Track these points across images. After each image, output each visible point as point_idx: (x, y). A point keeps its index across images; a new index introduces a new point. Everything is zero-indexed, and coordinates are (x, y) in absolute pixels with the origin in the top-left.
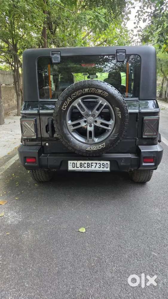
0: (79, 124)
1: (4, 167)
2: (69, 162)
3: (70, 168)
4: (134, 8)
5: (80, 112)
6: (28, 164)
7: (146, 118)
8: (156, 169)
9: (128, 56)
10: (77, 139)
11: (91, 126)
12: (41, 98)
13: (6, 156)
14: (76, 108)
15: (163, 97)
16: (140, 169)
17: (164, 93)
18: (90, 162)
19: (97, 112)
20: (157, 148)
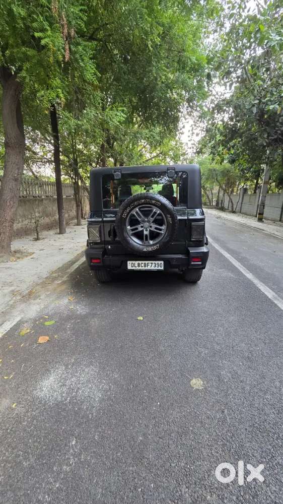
0: (137, 229)
1: (69, 270)
2: (128, 262)
3: (129, 267)
4: (188, 122)
5: (137, 220)
6: (94, 264)
7: (193, 223)
8: (204, 268)
9: (177, 173)
10: (136, 242)
11: (146, 230)
12: (104, 208)
13: (70, 261)
14: (134, 215)
15: (220, 206)
16: (190, 267)
17: (220, 202)
18: (147, 262)
19: (151, 219)
20: (204, 249)
